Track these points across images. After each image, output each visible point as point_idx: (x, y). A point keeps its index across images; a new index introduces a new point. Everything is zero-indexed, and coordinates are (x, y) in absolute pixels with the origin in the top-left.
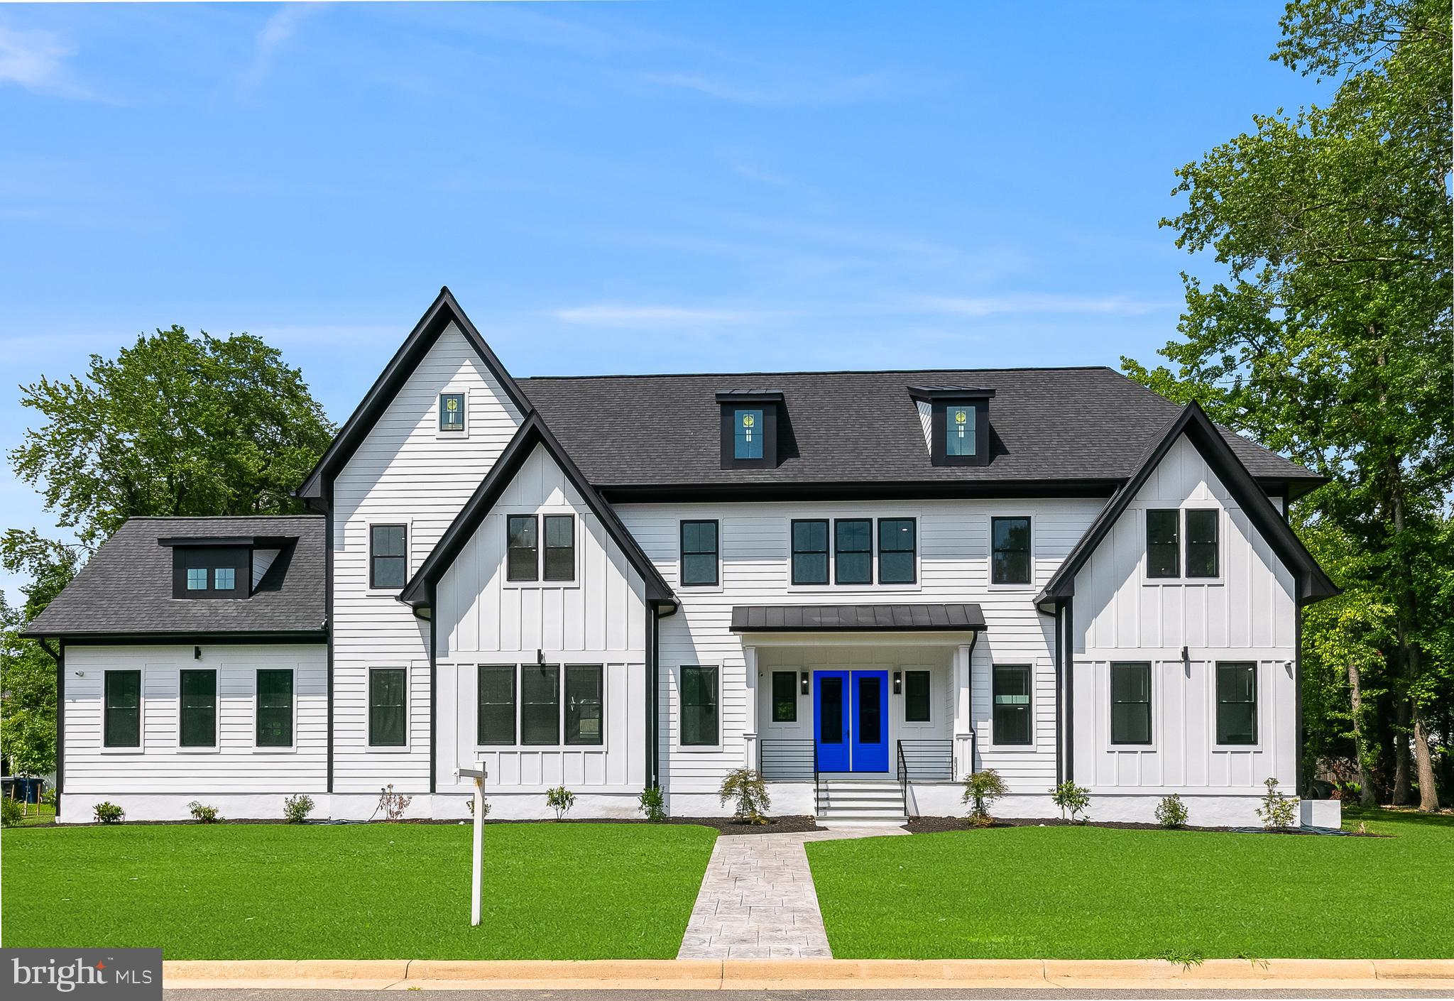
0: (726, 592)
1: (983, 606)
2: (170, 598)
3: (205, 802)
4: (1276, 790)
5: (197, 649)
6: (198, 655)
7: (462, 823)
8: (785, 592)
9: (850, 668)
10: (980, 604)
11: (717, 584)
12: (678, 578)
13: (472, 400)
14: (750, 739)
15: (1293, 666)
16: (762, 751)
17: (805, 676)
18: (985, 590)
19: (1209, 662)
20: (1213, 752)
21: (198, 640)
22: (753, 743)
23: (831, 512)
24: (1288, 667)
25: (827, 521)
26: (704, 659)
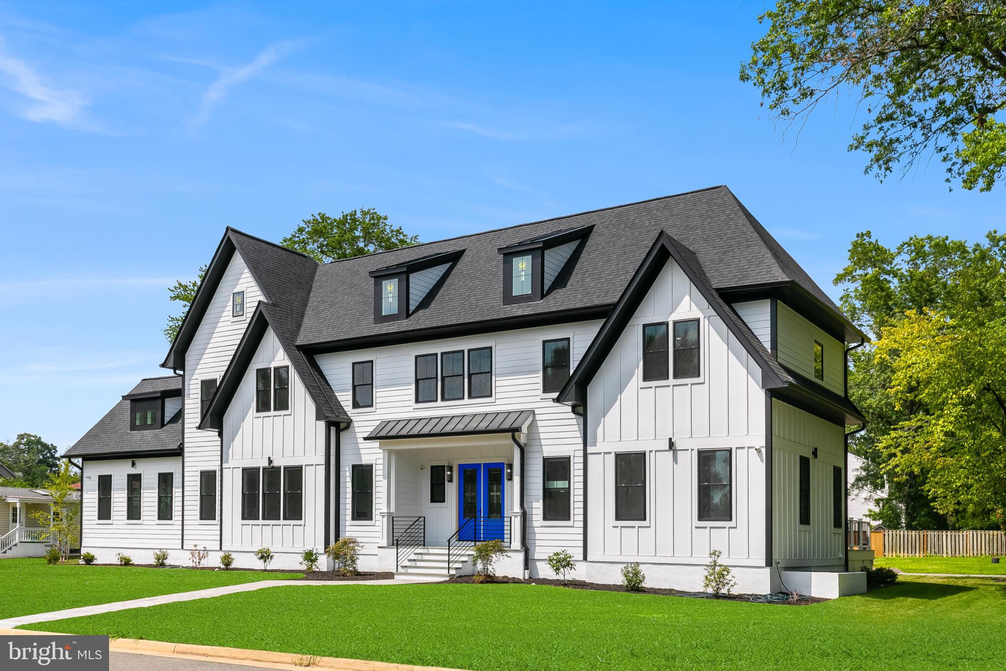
0: (378, 411)
1: (537, 411)
2: (129, 431)
3: (127, 554)
4: (720, 561)
5: (133, 461)
6: (133, 464)
7: (216, 569)
8: (411, 409)
9: (482, 461)
10: (535, 410)
11: (372, 406)
12: (350, 403)
13: (248, 295)
14: (383, 517)
15: (764, 451)
16: (393, 525)
17: (451, 469)
18: (538, 399)
19: (692, 450)
20: (696, 527)
21: (134, 456)
22: (385, 519)
23: (438, 348)
24: (759, 451)
25: (436, 354)
26: (365, 460)
